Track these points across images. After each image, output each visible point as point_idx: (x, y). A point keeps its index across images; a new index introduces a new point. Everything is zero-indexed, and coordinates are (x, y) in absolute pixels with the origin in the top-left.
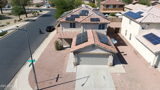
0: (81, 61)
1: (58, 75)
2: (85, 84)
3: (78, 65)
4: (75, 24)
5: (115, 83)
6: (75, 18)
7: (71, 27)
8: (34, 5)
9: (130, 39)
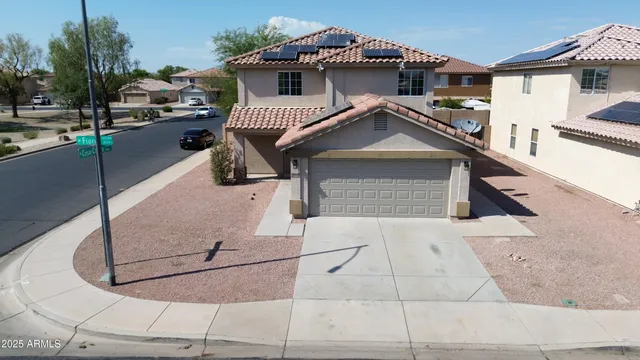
0: (325, 196)
1: (218, 244)
2: (344, 266)
3: (310, 216)
4: (299, 75)
5: (488, 265)
6: (298, 54)
7: (281, 93)
8: (144, 95)
9: (533, 153)
